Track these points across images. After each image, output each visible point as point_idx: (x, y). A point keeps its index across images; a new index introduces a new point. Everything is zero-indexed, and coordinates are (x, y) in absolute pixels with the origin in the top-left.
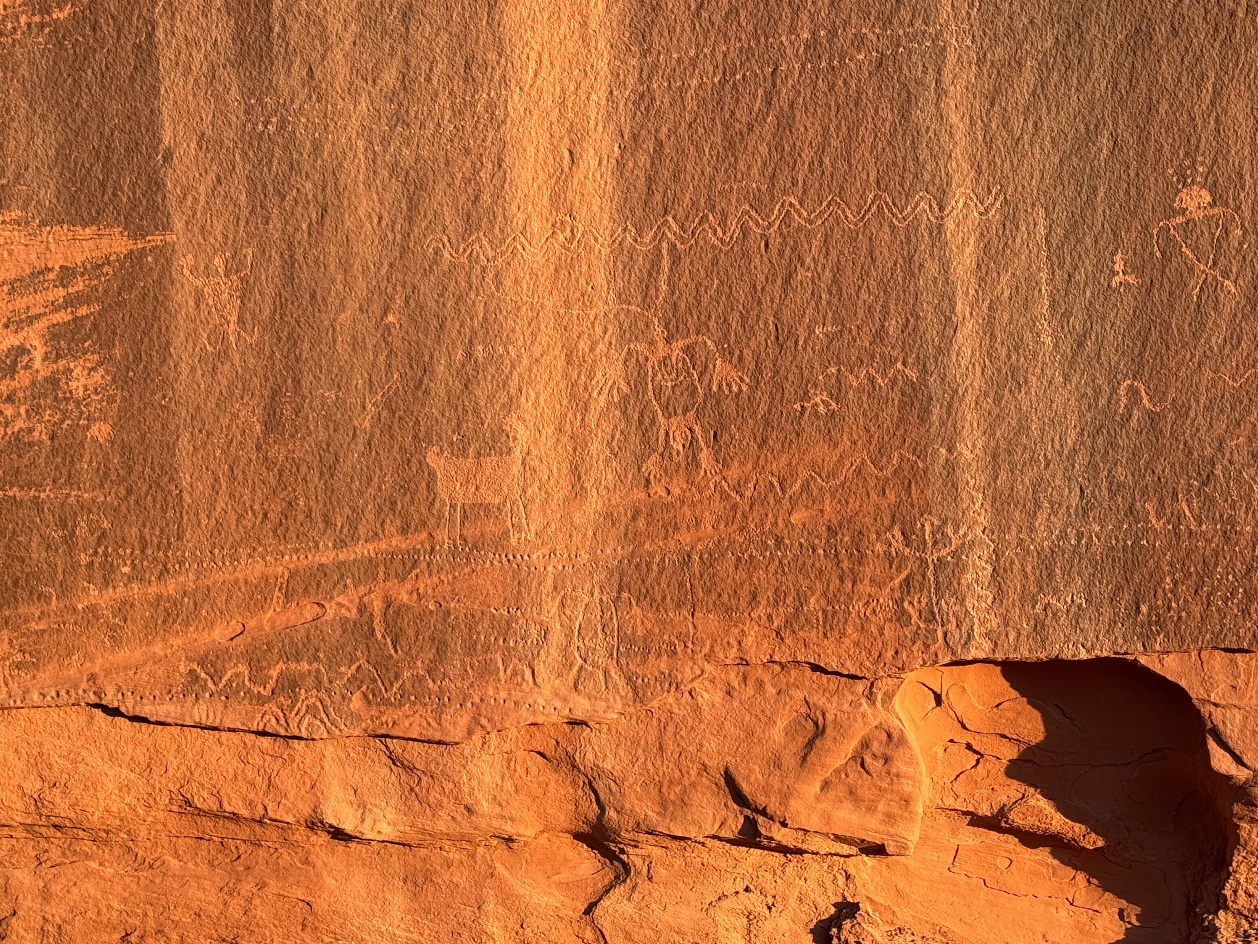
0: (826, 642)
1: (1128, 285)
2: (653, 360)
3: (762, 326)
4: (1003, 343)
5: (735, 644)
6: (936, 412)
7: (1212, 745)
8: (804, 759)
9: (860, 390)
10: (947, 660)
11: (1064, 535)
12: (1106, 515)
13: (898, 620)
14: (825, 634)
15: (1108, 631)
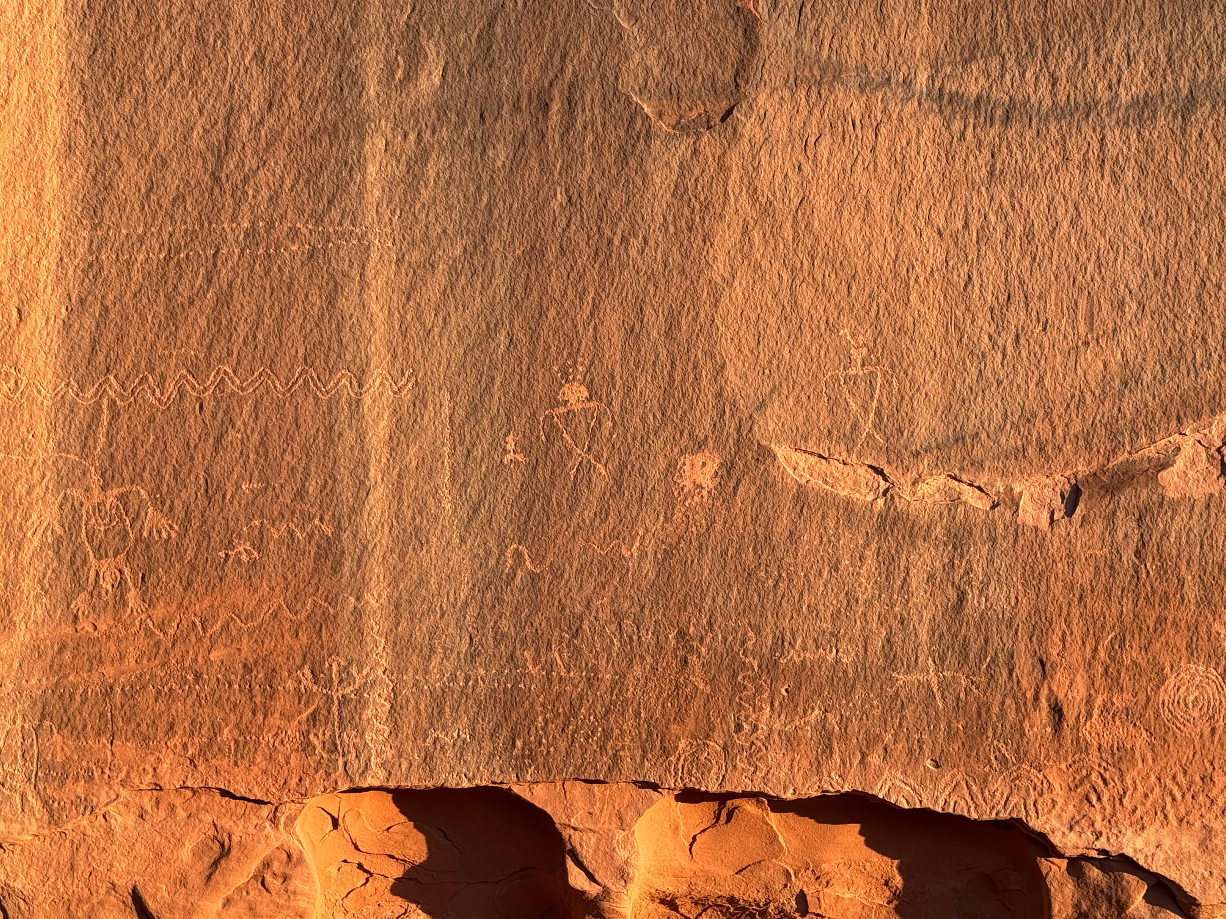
0: (236, 769)
1: (517, 463)
2: (88, 506)
3: (193, 479)
4: (409, 507)
5: (151, 771)
6: (348, 564)
7: (570, 864)
8: (209, 878)
9: (280, 542)
10: (346, 788)
11: (454, 678)
12: (490, 660)
13: (304, 750)
14: (236, 763)
15: (487, 763)
